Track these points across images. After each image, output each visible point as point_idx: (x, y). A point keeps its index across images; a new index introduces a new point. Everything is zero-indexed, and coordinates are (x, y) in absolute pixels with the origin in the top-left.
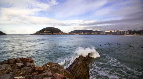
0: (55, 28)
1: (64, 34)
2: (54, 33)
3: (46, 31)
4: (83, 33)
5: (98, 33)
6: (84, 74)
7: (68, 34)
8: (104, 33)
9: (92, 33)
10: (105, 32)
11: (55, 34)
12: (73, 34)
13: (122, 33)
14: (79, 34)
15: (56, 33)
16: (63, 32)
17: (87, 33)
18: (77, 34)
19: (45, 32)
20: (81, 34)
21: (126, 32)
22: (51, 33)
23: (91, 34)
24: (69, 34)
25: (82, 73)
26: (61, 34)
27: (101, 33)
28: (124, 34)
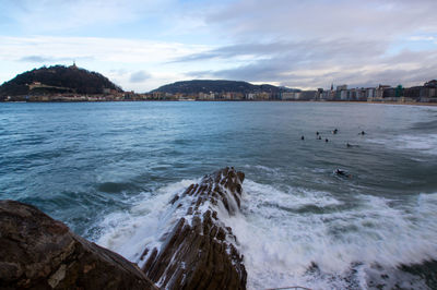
0: (83, 72)
1: (130, 97)
2: (80, 92)
3: (38, 84)
4: (212, 96)
5: (275, 94)
6: (221, 269)
7: (148, 99)
8: (297, 95)
9: (251, 96)
10: (298, 91)
11: (83, 101)
12: (168, 99)
13: (358, 96)
14: (197, 99)
15: (91, 93)
16: (122, 92)
17: (229, 96)
18: (186, 97)
19: (31, 87)
20: (204, 100)
21: (371, 91)
22: (62, 92)
23: (244, 99)
24: (152, 97)
25: (211, 264)
26: (111, 100)
27: (284, 95)
28: (364, 99)
